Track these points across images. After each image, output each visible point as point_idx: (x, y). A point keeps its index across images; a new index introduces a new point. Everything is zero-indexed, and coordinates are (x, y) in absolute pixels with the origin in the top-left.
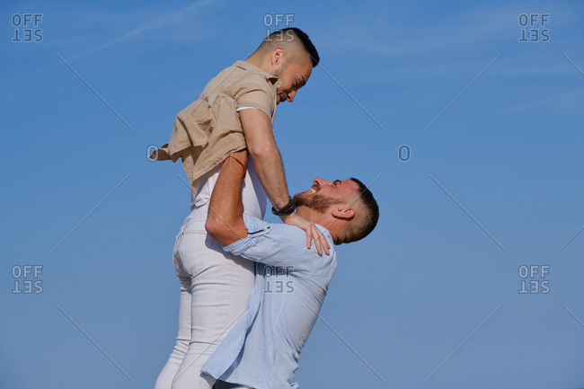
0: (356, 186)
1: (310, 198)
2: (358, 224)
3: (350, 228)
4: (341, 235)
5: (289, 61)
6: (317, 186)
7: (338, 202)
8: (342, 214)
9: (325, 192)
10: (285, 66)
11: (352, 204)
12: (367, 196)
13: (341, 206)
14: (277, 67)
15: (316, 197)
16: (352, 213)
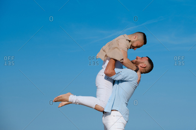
0: (147, 59)
1: (135, 62)
2: (147, 69)
3: (145, 70)
4: (142, 71)
5: (138, 40)
6: (137, 58)
7: (142, 63)
8: (143, 66)
9: (139, 60)
10: (136, 41)
11: (146, 63)
12: (150, 61)
13: (143, 64)
14: (135, 40)
15: (136, 61)
16: (145, 66)
